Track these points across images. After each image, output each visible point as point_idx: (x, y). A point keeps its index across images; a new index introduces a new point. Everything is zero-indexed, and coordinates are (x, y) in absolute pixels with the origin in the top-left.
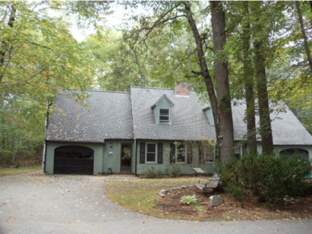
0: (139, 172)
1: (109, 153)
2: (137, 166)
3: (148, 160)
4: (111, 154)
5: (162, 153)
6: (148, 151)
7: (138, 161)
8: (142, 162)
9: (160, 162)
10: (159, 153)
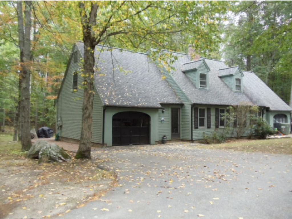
0: (194, 138)
1: (161, 118)
2: (193, 131)
3: (200, 126)
4: (163, 120)
5: (210, 118)
6: (200, 116)
7: (193, 127)
8: (196, 128)
9: (209, 127)
10: (208, 118)
